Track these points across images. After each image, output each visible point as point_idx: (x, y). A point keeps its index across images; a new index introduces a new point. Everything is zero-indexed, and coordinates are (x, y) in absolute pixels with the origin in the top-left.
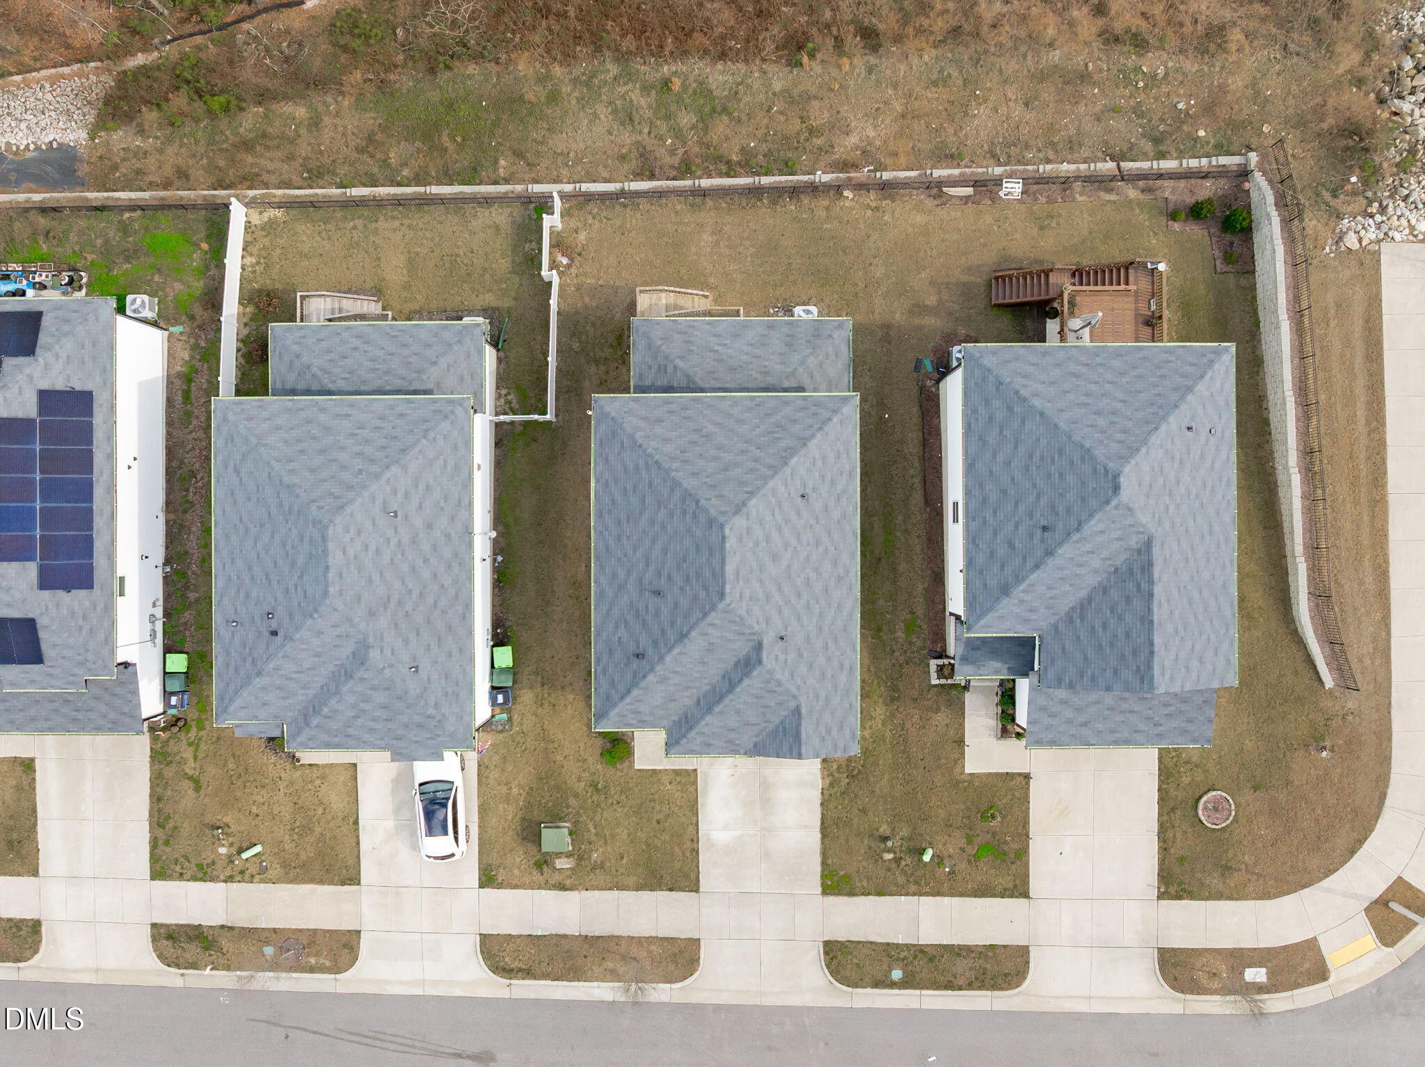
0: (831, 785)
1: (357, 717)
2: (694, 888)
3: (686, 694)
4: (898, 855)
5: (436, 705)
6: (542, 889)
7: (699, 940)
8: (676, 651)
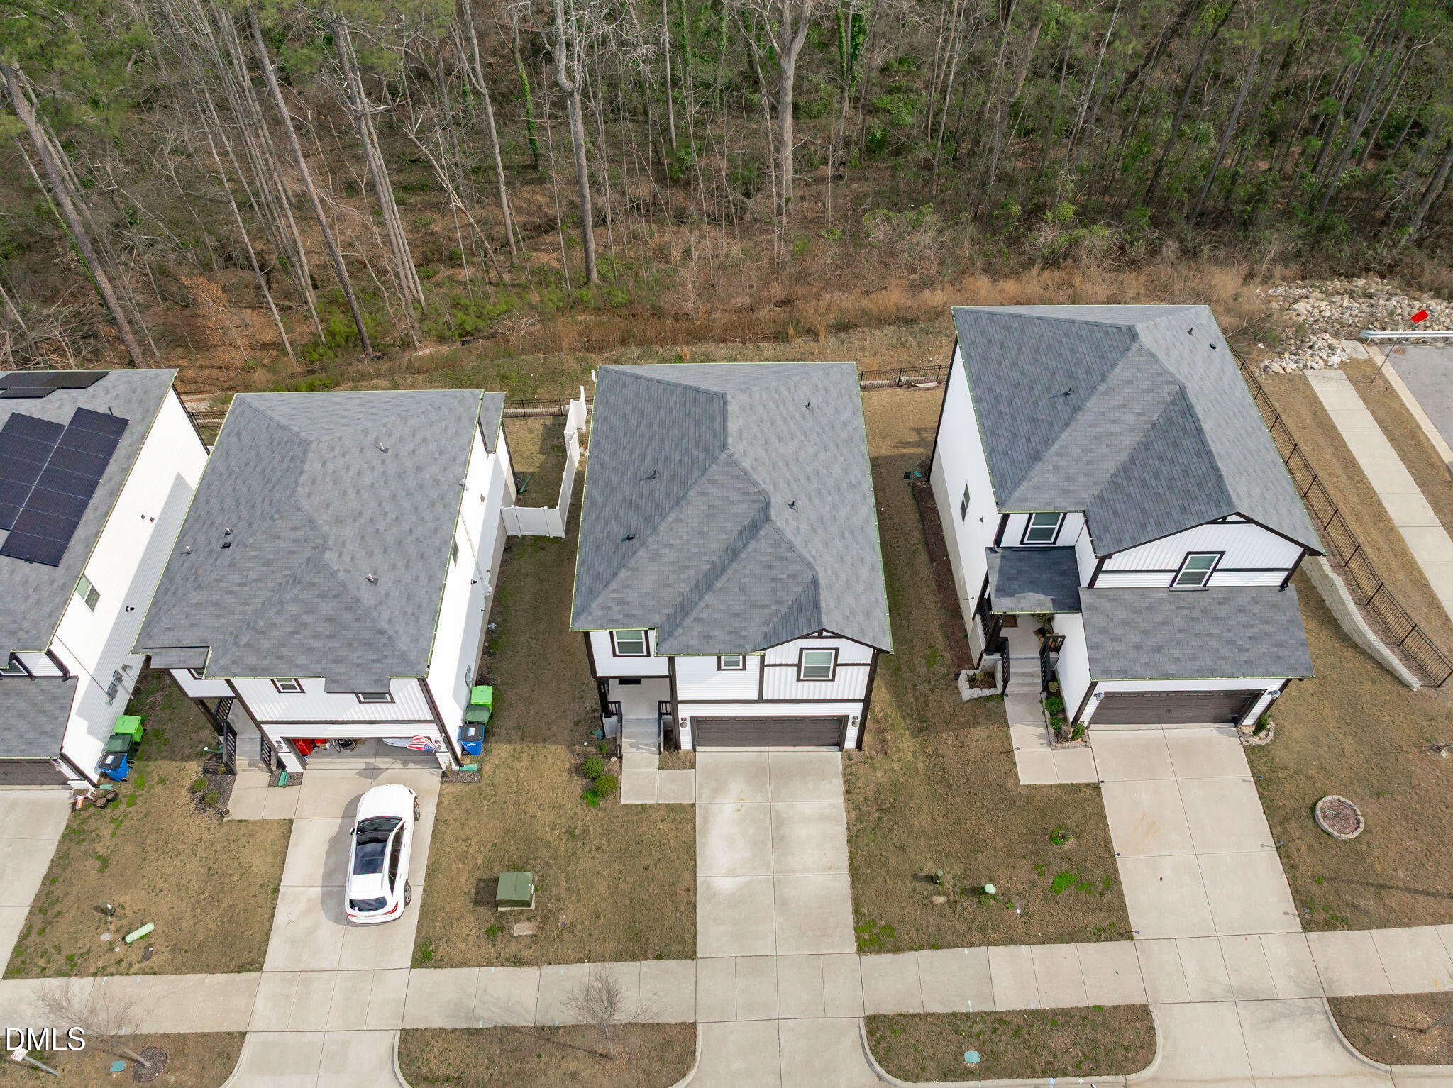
0: (859, 819)
1: (294, 633)
2: (690, 953)
3: (682, 577)
4: (952, 898)
5: (390, 621)
6: (492, 965)
7: (694, 1025)
8: (672, 516)
